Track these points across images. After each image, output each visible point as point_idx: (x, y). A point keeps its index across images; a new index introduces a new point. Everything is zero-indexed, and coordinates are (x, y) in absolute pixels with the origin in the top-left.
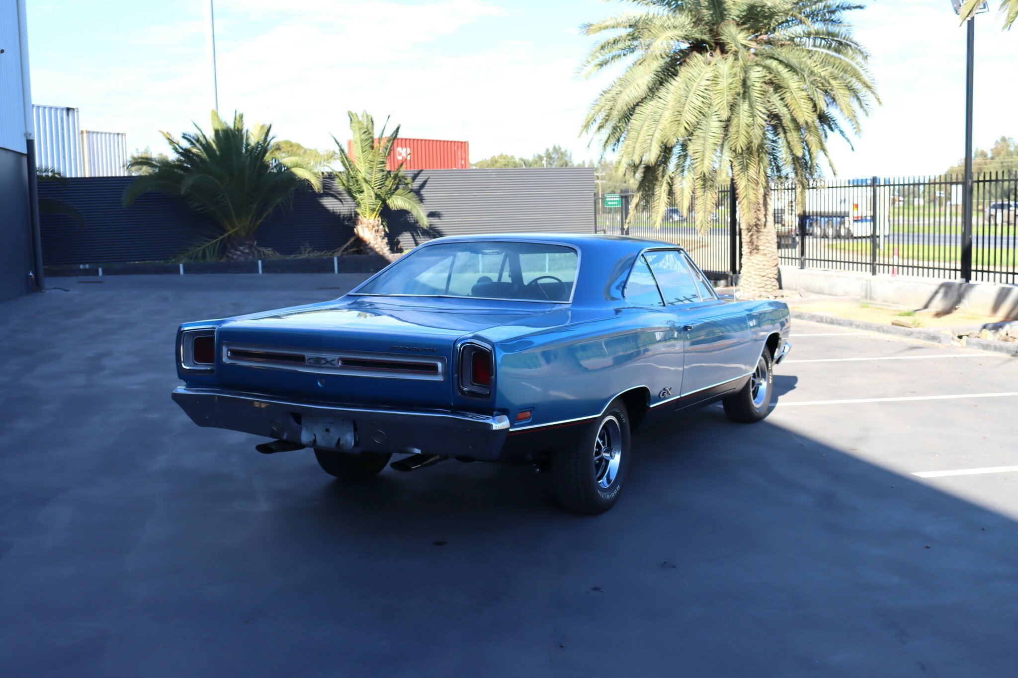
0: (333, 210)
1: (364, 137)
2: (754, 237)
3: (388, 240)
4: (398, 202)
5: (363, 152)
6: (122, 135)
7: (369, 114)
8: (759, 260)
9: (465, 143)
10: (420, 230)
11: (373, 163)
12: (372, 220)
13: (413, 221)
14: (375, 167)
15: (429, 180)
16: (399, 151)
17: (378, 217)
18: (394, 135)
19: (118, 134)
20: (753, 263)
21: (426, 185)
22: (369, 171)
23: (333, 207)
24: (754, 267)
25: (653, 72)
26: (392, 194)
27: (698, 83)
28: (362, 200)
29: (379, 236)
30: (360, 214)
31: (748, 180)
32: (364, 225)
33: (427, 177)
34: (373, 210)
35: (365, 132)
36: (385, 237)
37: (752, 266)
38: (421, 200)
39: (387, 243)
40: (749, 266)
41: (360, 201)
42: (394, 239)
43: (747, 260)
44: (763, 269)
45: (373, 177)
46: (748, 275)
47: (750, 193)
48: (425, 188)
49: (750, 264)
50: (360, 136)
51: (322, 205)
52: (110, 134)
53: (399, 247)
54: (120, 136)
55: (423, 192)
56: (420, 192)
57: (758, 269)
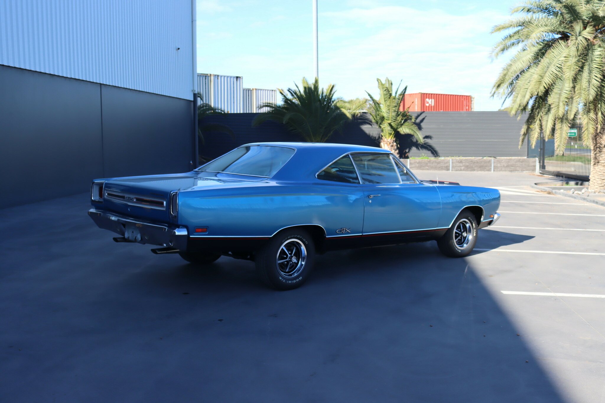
0: (369, 133)
1: (385, 92)
2: (598, 155)
3: (399, 151)
4: (404, 130)
5: (385, 101)
6: (275, 91)
7: (390, 79)
8: (600, 170)
9: (469, 96)
10: (420, 146)
11: (390, 107)
12: (389, 140)
13: (415, 141)
14: (391, 109)
15: (426, 117)
16: (427, 101)
17: (394, 138)
18: (404, 91)
19: (272, 90)
20: (597, 171)
21: (424, 120)
22: (388, 111)
23: (369, 132)
24: (597, 173)
25: (533, 53)
26: (402, 125)
27: (558, 59)
28: (384, 128)
29: (393, 149)
30: (383, 136)
31: (589, 119)
32: (385, 142)
33: (425, 116)
34: (391, 134)
35: (385, 90)
36: (397, 149)
37: (596, 173)
38: (420, 128)
39: (398, 153)
40: (594, 173)
41: (383, 128)
42: (403, 151)
43: (593, 169)
44: (603, 175)
45: (390, 115)
46: (594, 178)
47: (590, 127)
48: (424, 122)
49: (594, 172)
50: (383, 92)
51: (362, 129)
52: (268, 90)
53: (406, 155)
54: (273, 92)
55: (423, 125)
56: (420, 124)
57: (600, 175)
